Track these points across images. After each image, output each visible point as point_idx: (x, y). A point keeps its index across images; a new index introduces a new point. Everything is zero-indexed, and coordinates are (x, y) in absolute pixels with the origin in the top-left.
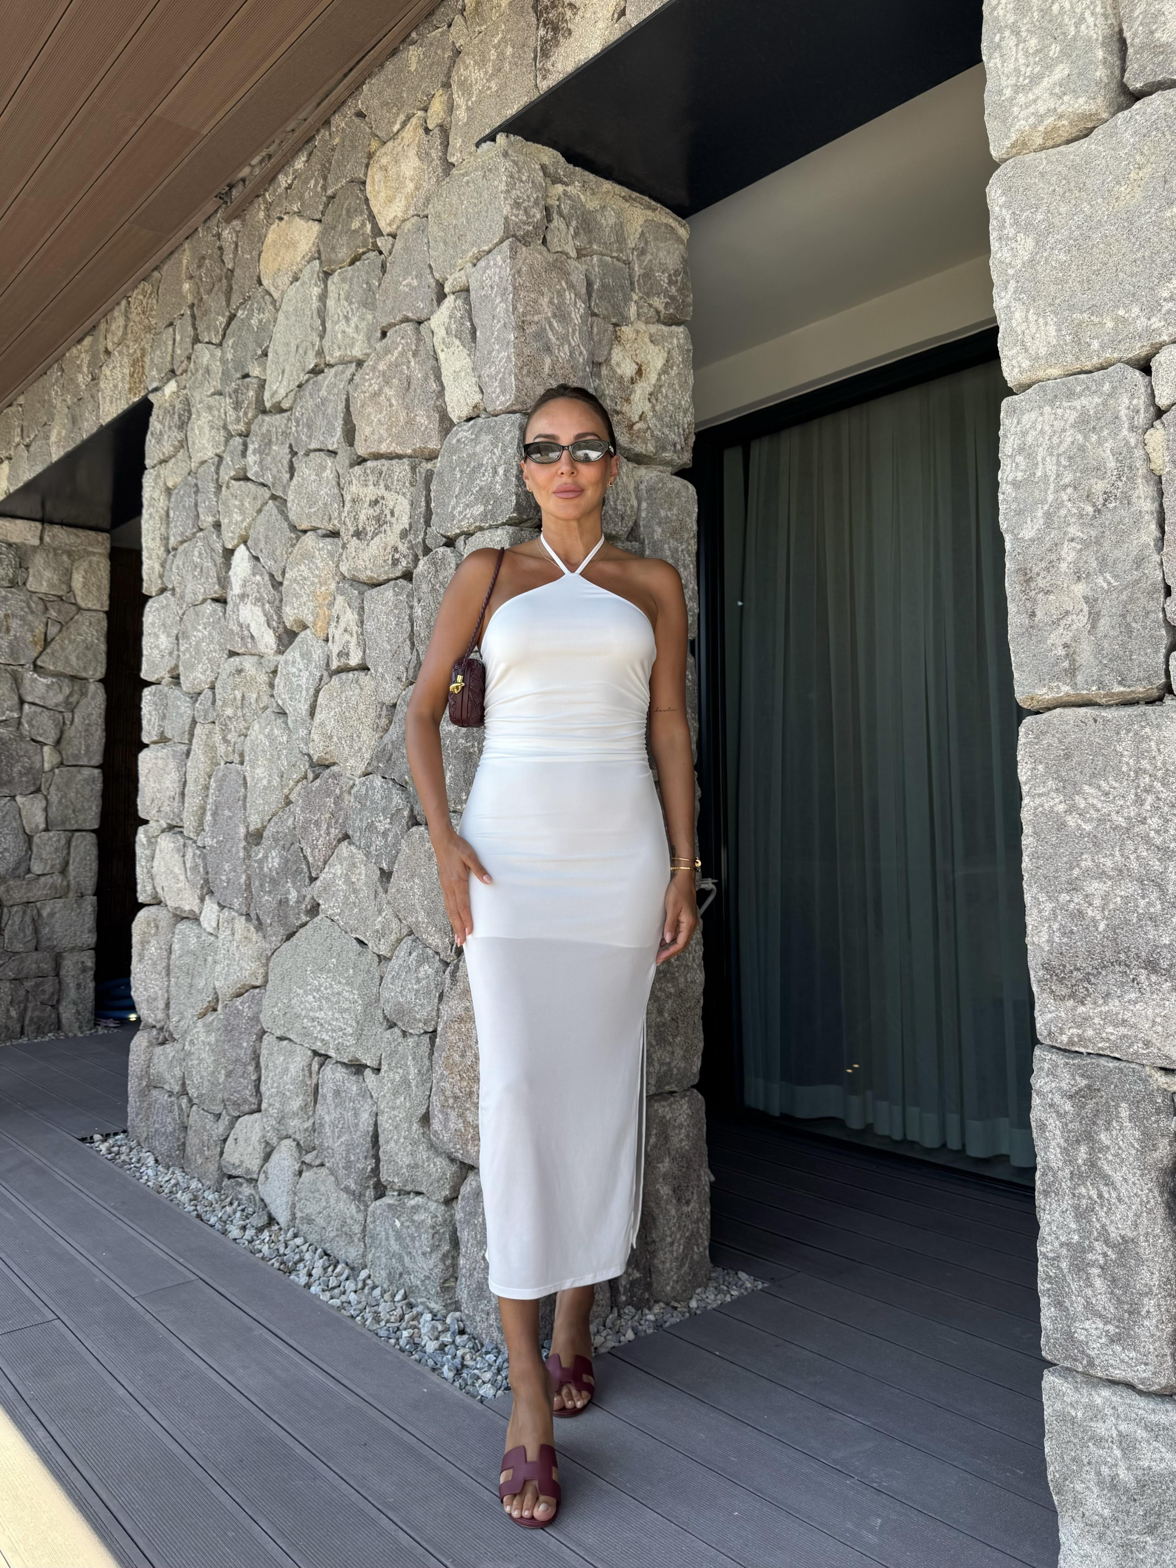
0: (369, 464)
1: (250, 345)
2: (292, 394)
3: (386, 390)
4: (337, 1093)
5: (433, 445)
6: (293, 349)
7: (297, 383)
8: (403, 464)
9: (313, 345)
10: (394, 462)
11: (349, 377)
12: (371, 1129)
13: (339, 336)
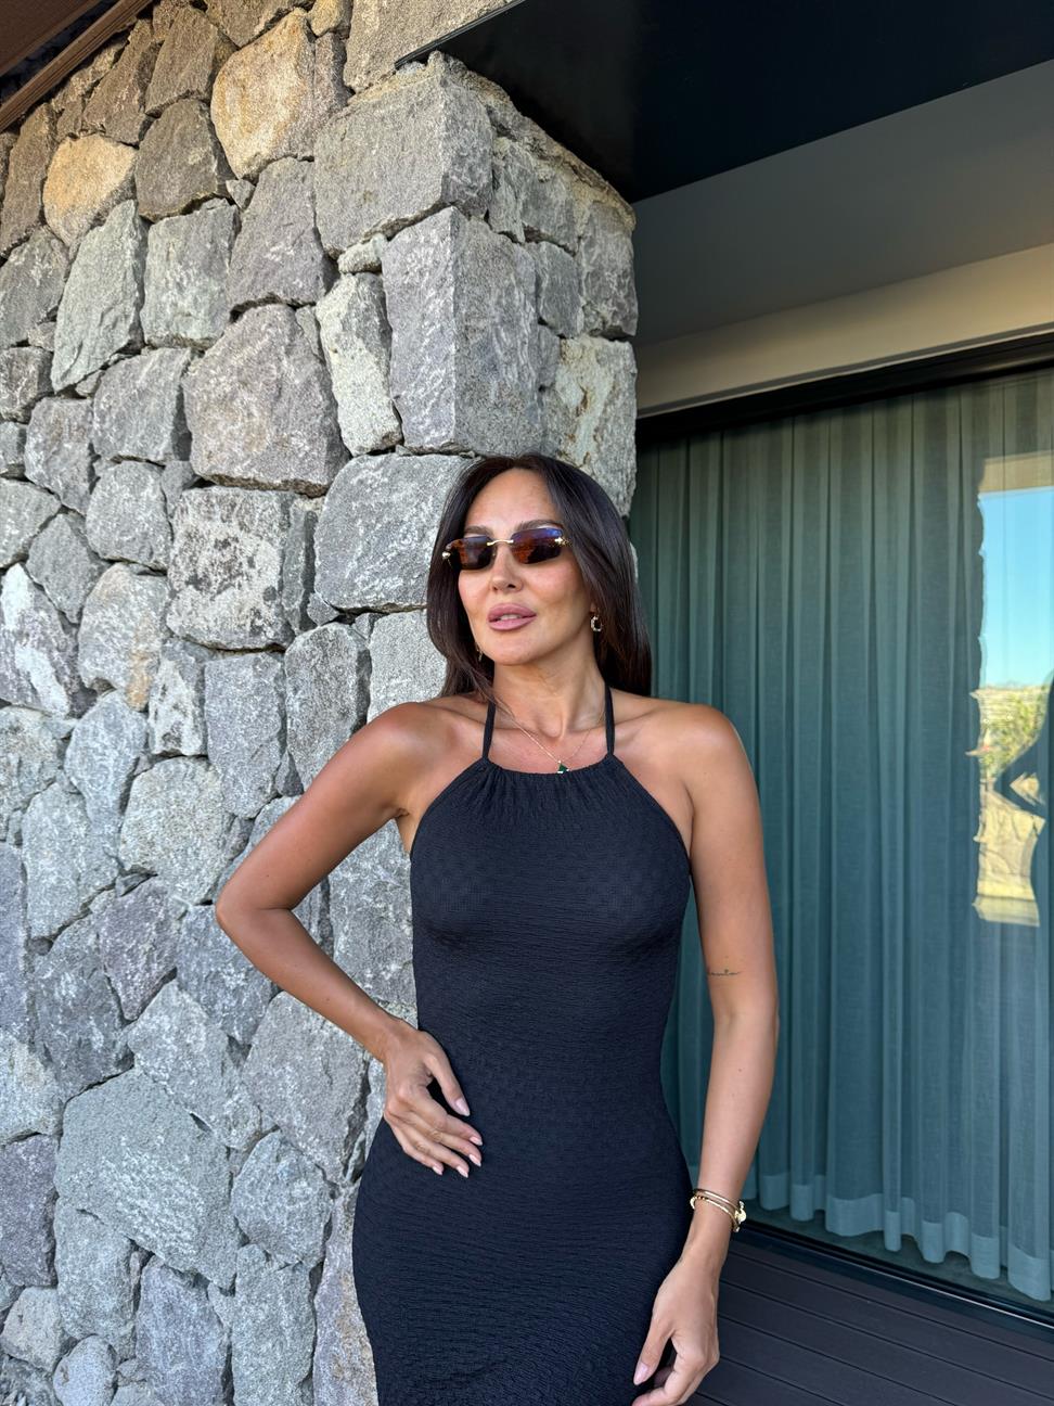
0: (215, 490)
1: (29, 304)
2: (95, 377)
3: (244, 394)
4: (169, 1308)
5: (317, 478)
6: (96, 317)
7: (100, 364)
8: (270, 498)
9: (127, 317)
10: (256, 493)
11: (183, 367)
12: (221, 1367)
13: (168, 311)
